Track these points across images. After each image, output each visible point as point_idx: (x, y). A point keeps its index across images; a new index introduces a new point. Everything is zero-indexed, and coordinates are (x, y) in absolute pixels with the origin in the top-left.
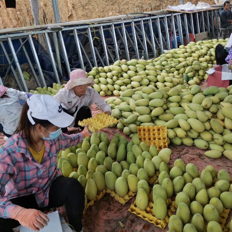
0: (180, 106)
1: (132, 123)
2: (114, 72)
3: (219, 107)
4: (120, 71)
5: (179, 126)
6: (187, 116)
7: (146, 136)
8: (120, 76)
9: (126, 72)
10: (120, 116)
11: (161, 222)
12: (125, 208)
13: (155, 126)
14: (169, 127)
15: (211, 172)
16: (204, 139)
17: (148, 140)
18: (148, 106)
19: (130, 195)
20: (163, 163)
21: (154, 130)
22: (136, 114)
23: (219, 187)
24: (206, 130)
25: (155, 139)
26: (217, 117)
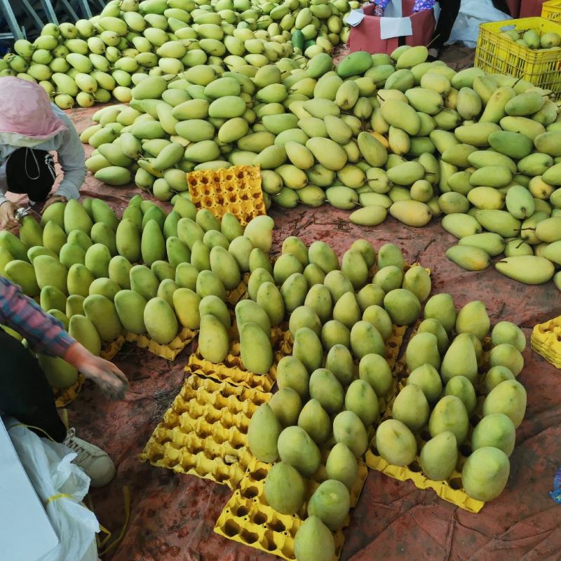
0: (287, 111)
1: (173, 167)
2: (107, 36)
3: (375, 103)
4: (123, 30)
5: (288, 162)
6: (305, 133)
7: (211, 195)
8: (126, 46)
9: (141, 34)
10: (138, 152)
11: (263, 379)
12: (178, 366)
13: (231, 168)
14: (264, 166)
15: (364, 255)
16: (346, 184)
17: (217, 205)
18: (206, 118)
19: (186, 337)
20: (255, 251)
21: (229, 178)
22: (178, 141)
23: (381, 282)
24: (349, 163)
25: (233, 199)
26: (371, 129)
